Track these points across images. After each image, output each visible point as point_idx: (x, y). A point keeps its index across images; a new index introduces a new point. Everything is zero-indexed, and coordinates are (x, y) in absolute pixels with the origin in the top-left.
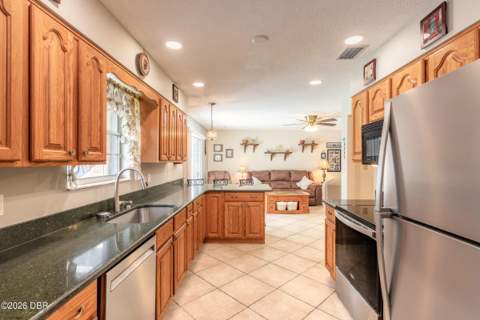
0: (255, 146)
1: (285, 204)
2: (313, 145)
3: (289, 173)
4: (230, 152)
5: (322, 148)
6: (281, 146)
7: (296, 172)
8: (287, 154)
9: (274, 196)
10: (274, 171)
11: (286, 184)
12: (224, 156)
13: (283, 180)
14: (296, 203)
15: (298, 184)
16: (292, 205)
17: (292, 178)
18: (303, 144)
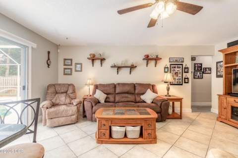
0: (102, 60)
1: (123, 129)
2: (157, 59)
3: (134, 86)
4: (79, 66)
5: (165, 62)
6: (126, 61)
7: (141, 85)
8: (132, 67)
9: (107, 120)
10: (119, 84)
11: (131, 97)
12: (73, 70)
13: (127, 93)
14: (138, 129)
15: (143, 97)
16: (133, 131)
17: (137, 91)
18: (147, 59)
